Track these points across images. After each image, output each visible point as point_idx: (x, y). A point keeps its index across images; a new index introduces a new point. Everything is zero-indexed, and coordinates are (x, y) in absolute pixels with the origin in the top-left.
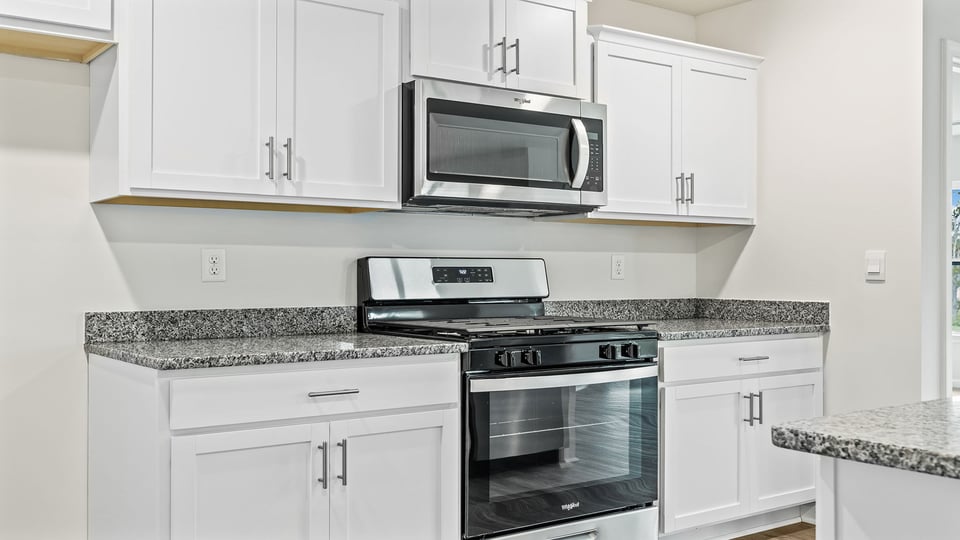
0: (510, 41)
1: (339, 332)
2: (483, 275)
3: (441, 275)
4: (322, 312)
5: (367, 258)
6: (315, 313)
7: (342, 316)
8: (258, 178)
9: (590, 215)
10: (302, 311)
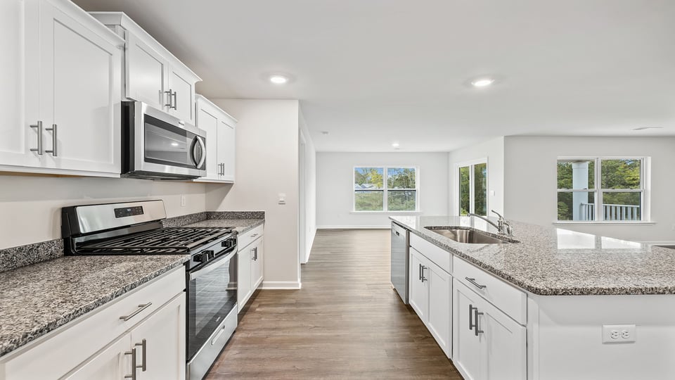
0: (173, 93)
1: (51, 259)
2: (138, 211)
3: (120, 213)
4: (38, 247)
5: (77, 206)
6: (33, 249)
7: (53, 248)
8: (23, 153)
9: (194, 180)
10: (21, 249)
